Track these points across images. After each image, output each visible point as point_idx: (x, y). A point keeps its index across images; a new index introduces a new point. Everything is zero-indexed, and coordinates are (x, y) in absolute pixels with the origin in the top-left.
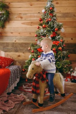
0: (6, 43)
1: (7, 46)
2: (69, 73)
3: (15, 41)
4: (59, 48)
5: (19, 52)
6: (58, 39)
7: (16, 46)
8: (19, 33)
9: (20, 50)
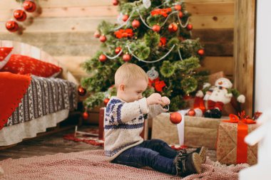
0: (52, 34)
1: (54, 41)
2: (200, 94)
3: (73, 29)
4: (170, 27)
5: (81, 55)
6: (168, 5)
7: (73, 41)
8: (83, 9)
9: (84, 51)
